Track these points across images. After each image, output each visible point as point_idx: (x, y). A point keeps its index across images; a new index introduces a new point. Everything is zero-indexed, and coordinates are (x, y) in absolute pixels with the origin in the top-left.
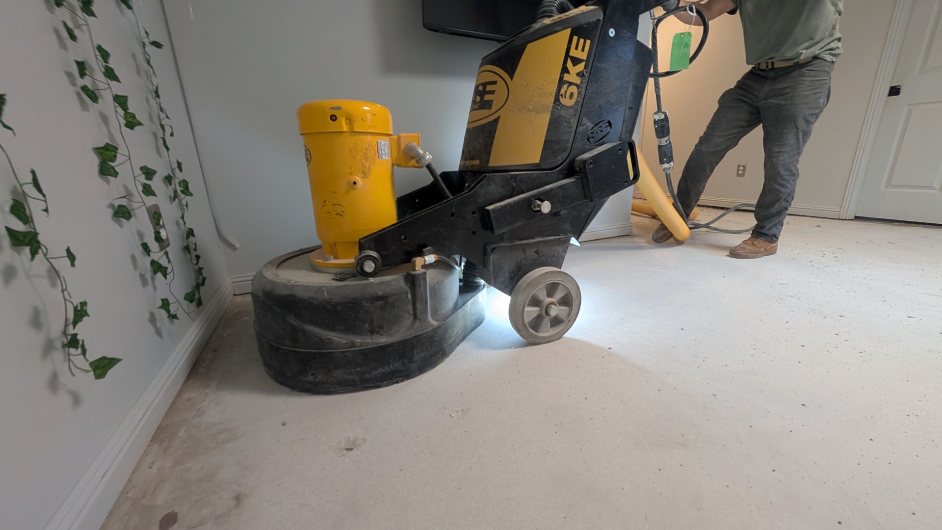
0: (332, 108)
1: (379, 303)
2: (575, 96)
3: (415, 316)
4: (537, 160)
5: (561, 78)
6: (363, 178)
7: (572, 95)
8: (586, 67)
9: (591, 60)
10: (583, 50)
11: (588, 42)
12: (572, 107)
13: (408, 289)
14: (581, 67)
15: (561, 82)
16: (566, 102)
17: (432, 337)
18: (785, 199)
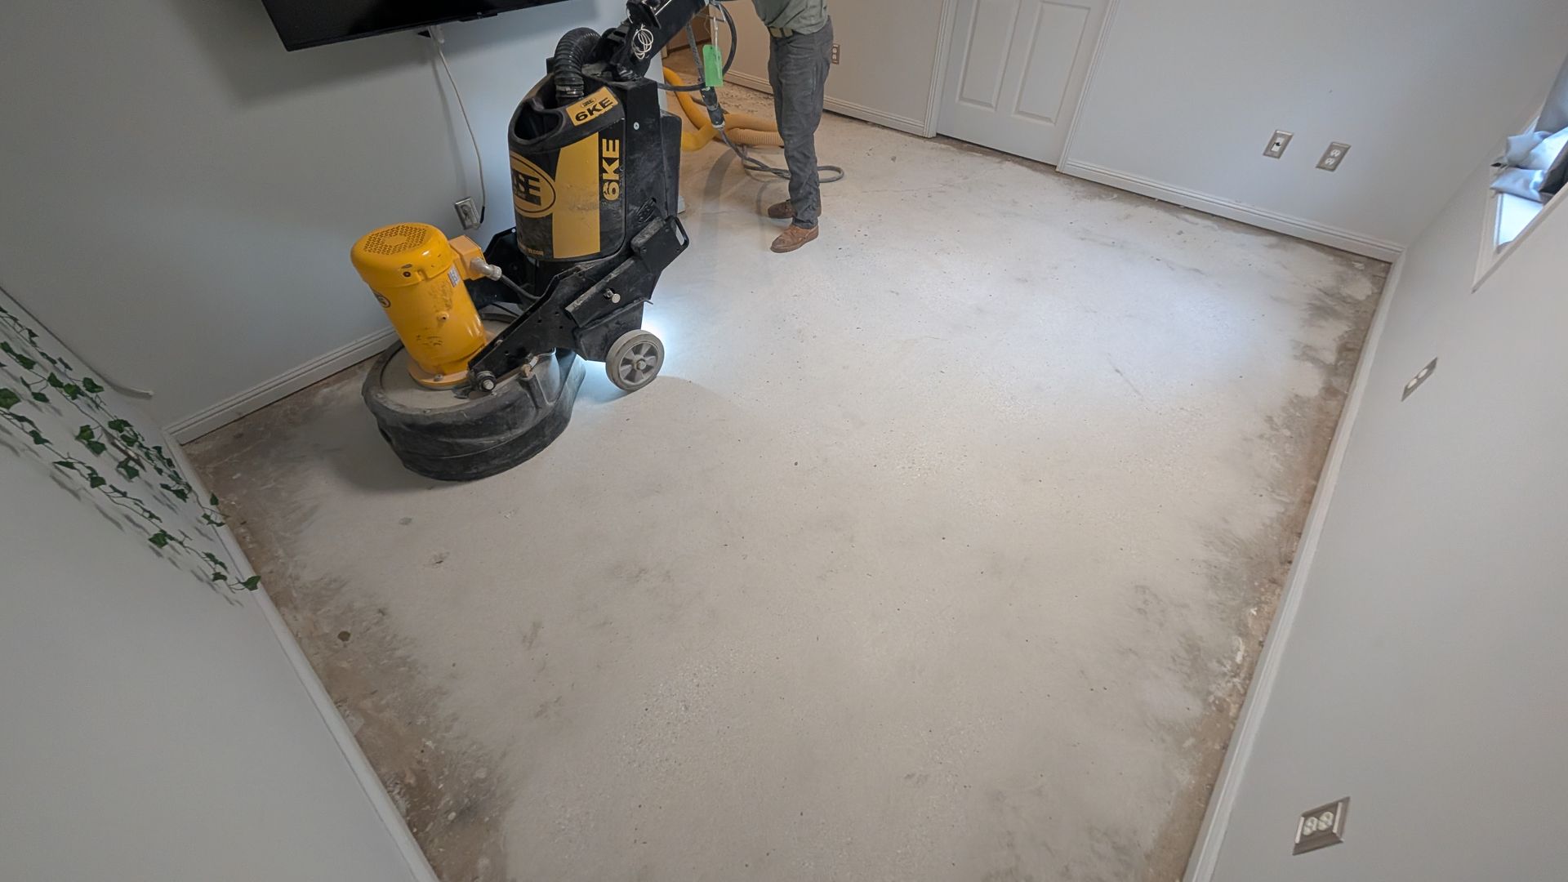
0: (404, 267)
1: (509, 410)
2: (617, 190)
3: (537, 407)
4: (599, 250)
5: (601, 179)
6: (448, 310)
7: (614, 190)
8: (620, 163)
9: (624, 156)
10: (614, 150)
11: (617, 142)
12: (617, 200)
13: (526, 392)
14: (616, 165)
15: (602, 181)
16: (610, 197)
17: (553, 415)
18: (807, 183)
